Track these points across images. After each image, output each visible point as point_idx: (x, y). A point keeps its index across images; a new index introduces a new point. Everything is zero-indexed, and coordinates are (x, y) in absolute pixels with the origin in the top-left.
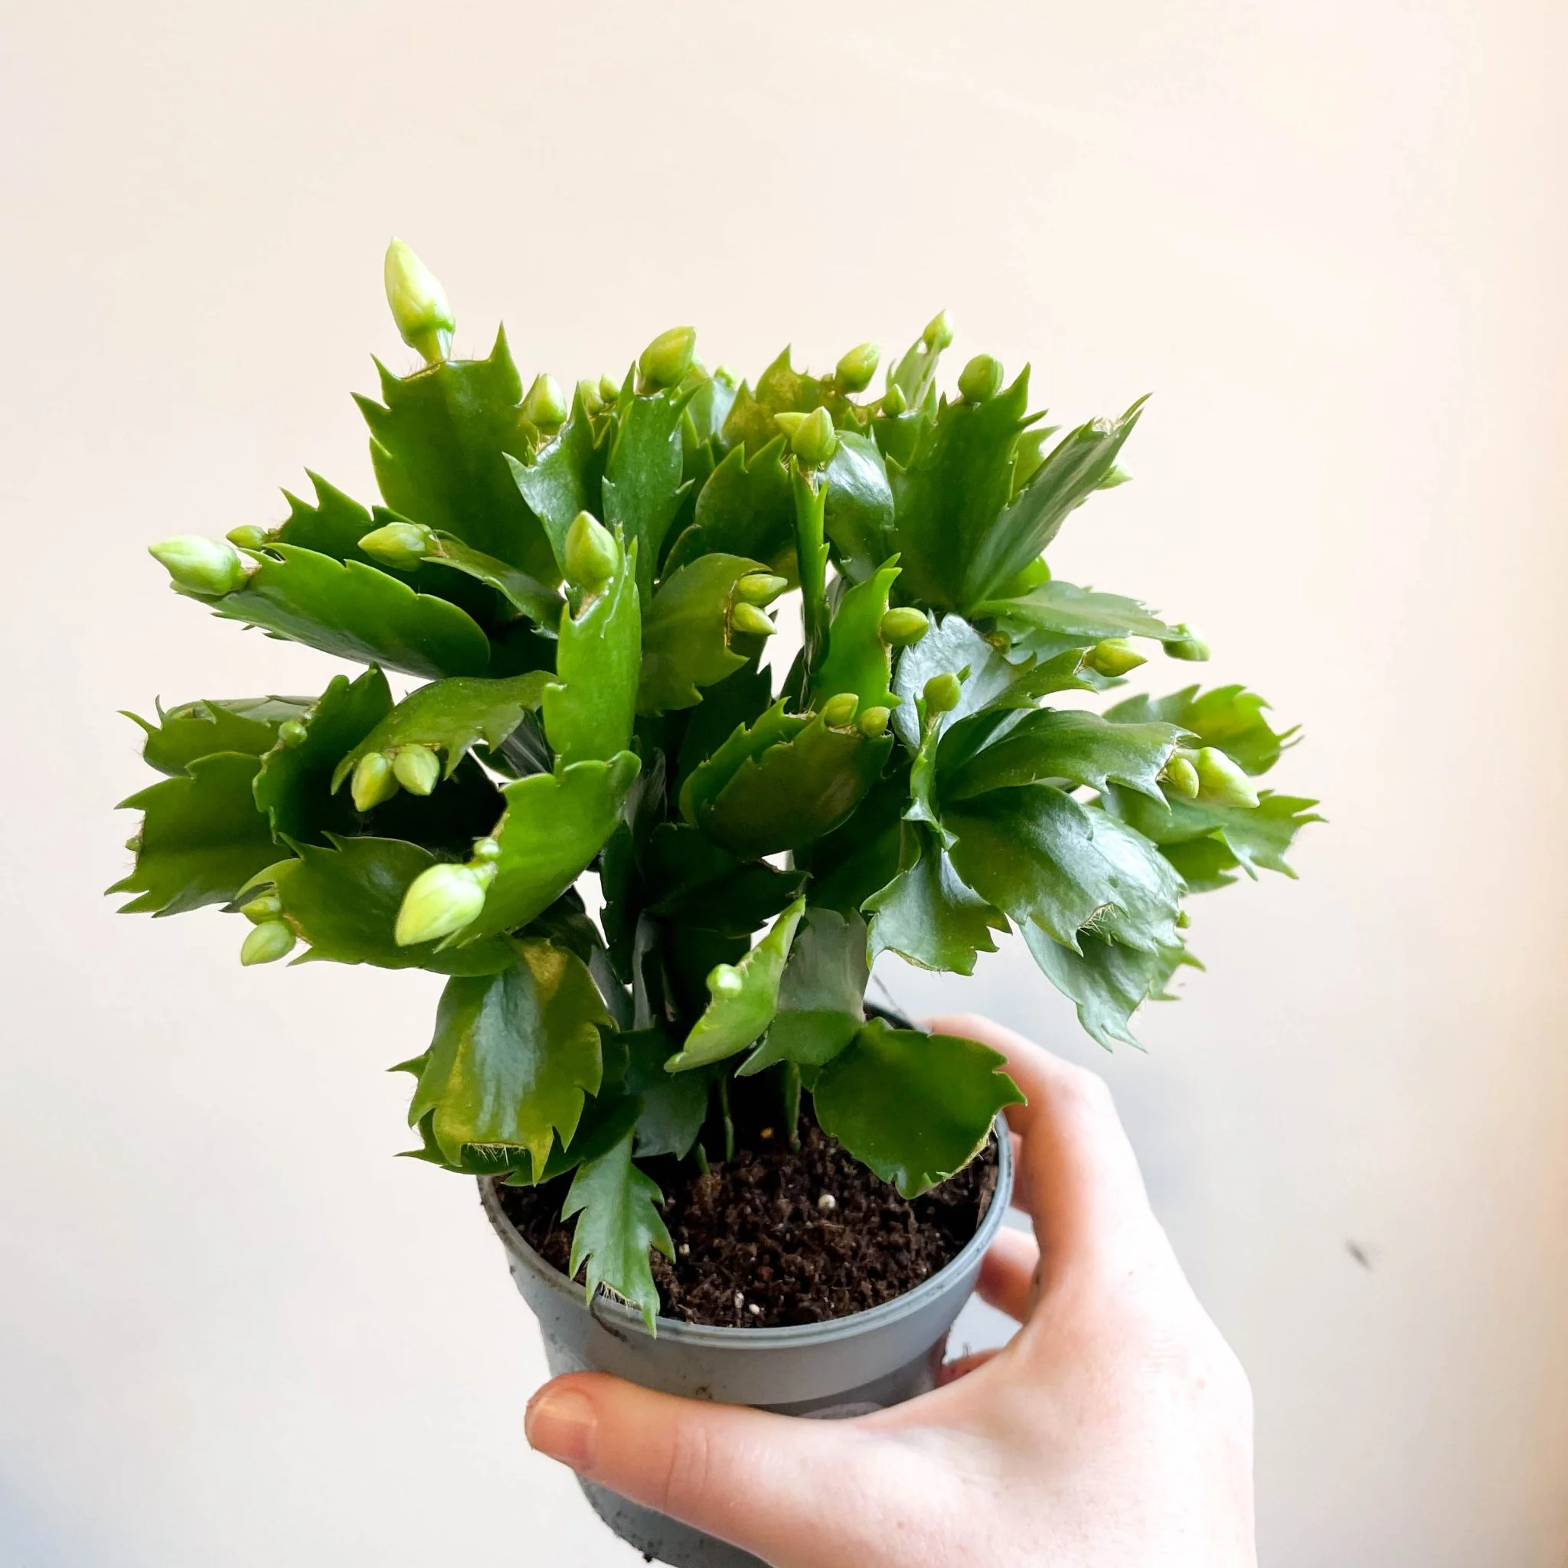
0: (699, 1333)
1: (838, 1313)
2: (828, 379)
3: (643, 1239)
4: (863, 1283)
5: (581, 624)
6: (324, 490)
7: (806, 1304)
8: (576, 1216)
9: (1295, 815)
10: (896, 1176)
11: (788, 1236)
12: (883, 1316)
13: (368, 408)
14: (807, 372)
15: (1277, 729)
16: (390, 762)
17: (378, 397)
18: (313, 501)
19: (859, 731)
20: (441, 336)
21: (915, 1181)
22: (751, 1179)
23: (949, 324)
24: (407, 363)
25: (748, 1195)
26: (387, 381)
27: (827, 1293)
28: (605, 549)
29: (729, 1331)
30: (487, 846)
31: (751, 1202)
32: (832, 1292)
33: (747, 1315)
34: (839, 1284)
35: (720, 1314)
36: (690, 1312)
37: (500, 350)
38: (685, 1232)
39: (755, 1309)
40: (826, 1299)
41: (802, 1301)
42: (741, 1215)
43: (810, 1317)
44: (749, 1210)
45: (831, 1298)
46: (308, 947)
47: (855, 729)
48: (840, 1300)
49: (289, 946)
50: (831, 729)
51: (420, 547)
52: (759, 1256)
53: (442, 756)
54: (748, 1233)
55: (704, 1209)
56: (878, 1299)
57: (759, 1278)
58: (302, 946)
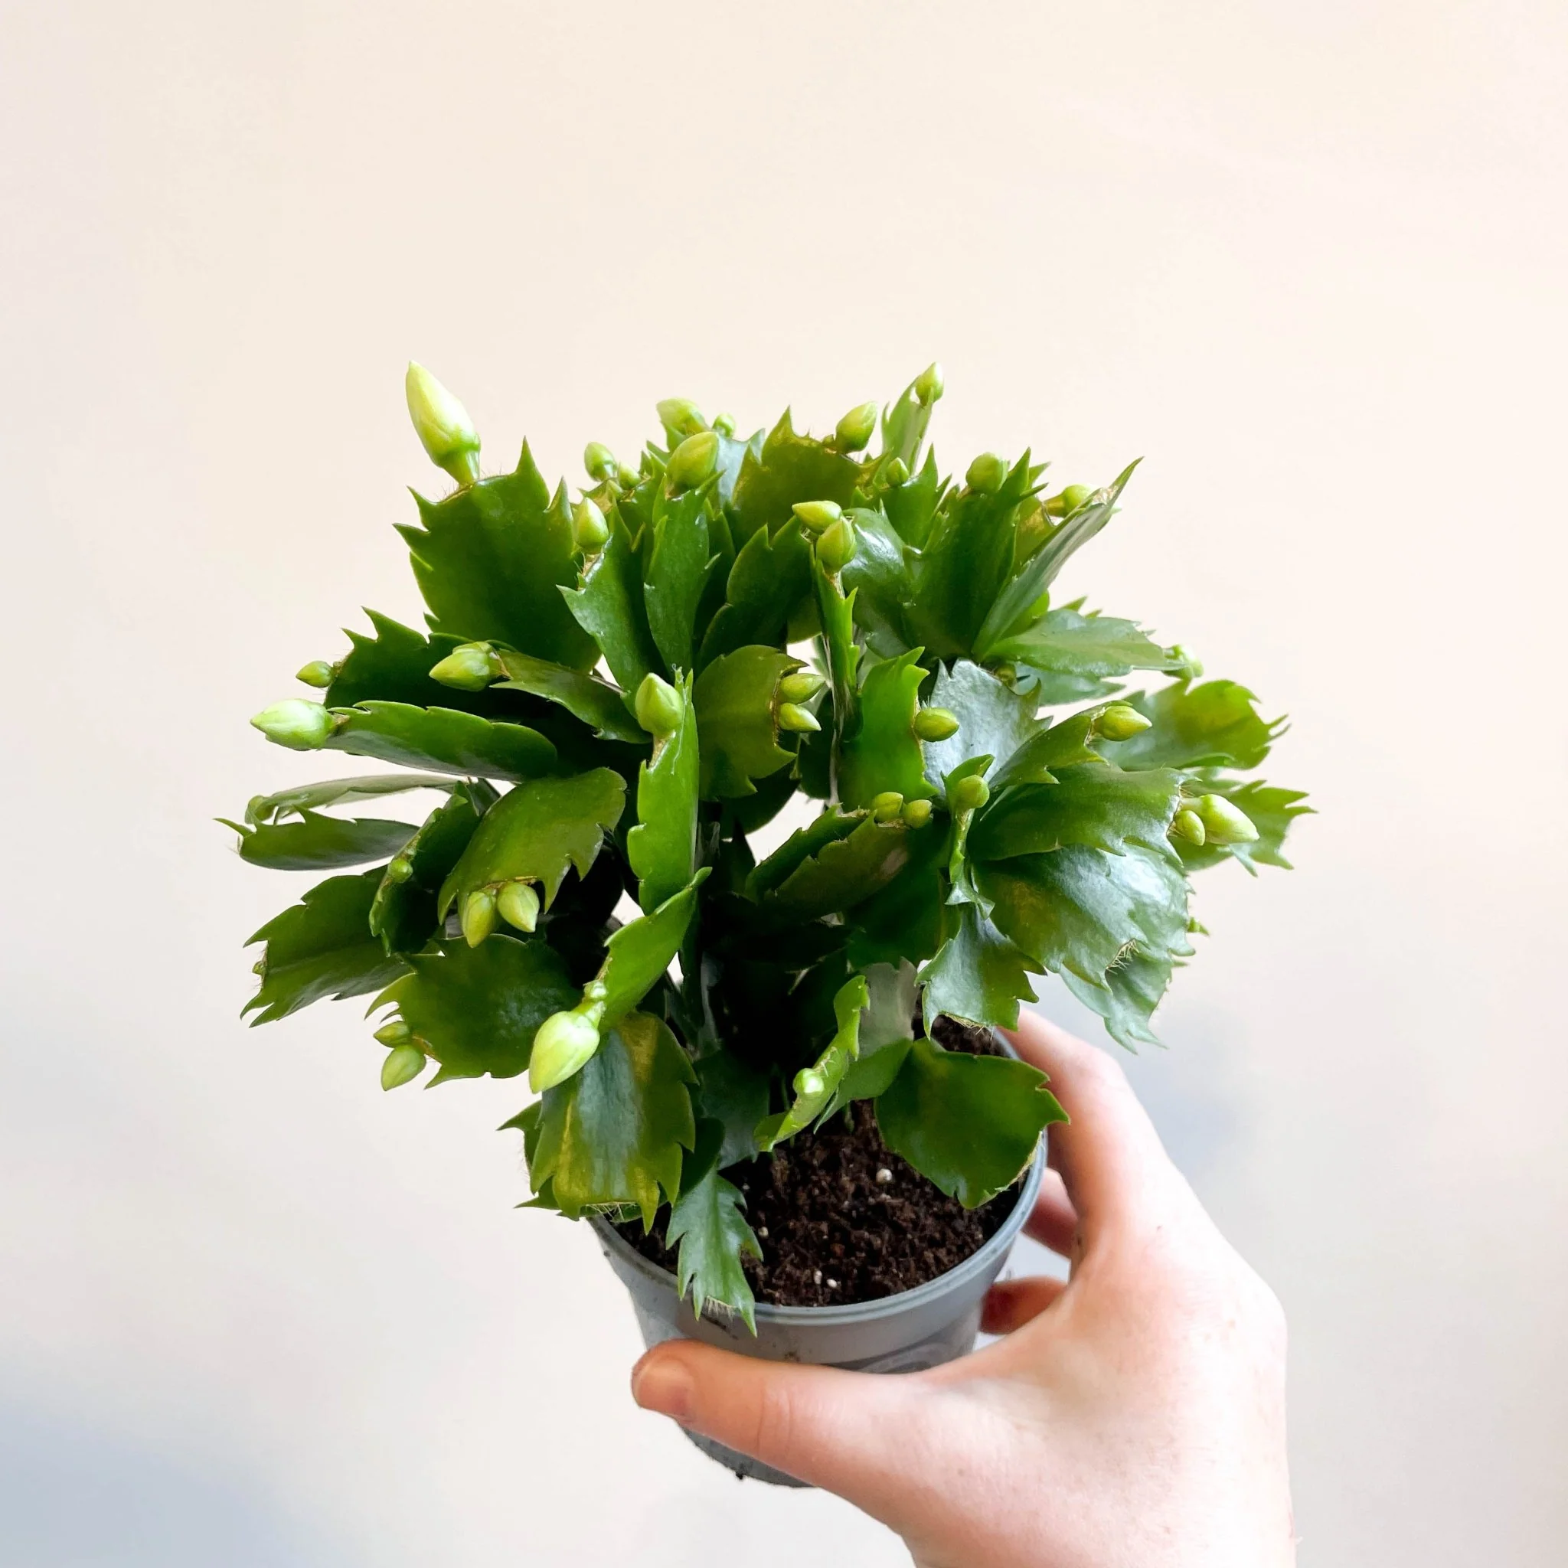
0: (789, 1314)
1: (910, 1284)
2: (829, 440)
3: (733, 1242)
4: (926, 1253)
5: (655, 770)
6: (380, 622)
7: (878, 1277)
8: (678, 1242)
9: (1287, 806)
10: (957, 1187)
11: (854, 1213)
12: (948, 1284)
13: (409, 534)
14: (808, 434)
15: (1266, 718)
16: (494, 899)
17: (417, 522)
19: (905, 824)
20: (469, 459)
21: (975, 1193)
22: (815, 1162)
23: (939, 376)
25: (814, 1178)
26: (424, 507)
27: (894, 1264)
28: (672, 705)
29: (815, 1310)
30: (596, 989)
31: (817, 1184)
32: (898, 1263)
33: (826, 1290)
34: (904, 1255)
35: (804, 1295)
36: (777, 1295)
37: (526, 463)
38: (762, 1216)
39: (832, 1283)
40: (895, 1271)
41: (873, 1273)
42: (810, 1195)
43: (883, 1292)
44: (817, 1192)
45: (898, 1269)
46: (438, 1065)
47: (901, 822)
48: (907, 1270)
49: (422, 1066)
50: (880, 825)
51: (485, 671)
52: (831, 1233)
53: (539, 888)
54: (818, 1213)
55: (776, 1193)
56: (943, 1269)
57: (833, 1255)
58: (433, 1066)
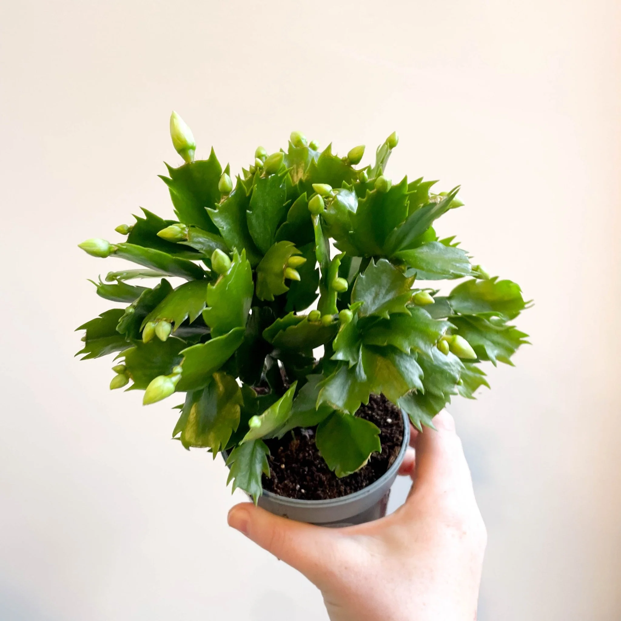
1: (331, 497)
2: (344, 159)
3: (259, 468)
4: (341, 486)
5: (215, 287)
6: (147, 213)
7: (319, 492)
8: (231, 464)
9: (520, 339)
10: (336, 467)
11: (319, 466)
12: (345, 500)
13: (164, 179)
14: (337, 155)
15: (526, 299)
16: (155, 326)
18: (144, 217)
19: (321, 324)
20: (191, 152)
24: (178, 162)
26: (171, 170)
27: (328, 489)
28: (225, 262)
29: (291, 499)
30: (178, 369)
32: (330, 488)
33: (299, 493)
34: (333, 486)
35: (290, 493)
36: (279, 491)
37: (213, 156)
39: (303, 491)
40: (328, 491)
41: (319, 490)
43: (318, 498)
46: (133, 383)
47: (319, 323)
48: (332, 492)
49: (128, 381)
50: (310, 323)
52: (308, 472)
53: (173, 324)
54: (305, 463)
55: (291, 451)
56: (346, 494)
57: (306, 480)
58: (131, 383)
